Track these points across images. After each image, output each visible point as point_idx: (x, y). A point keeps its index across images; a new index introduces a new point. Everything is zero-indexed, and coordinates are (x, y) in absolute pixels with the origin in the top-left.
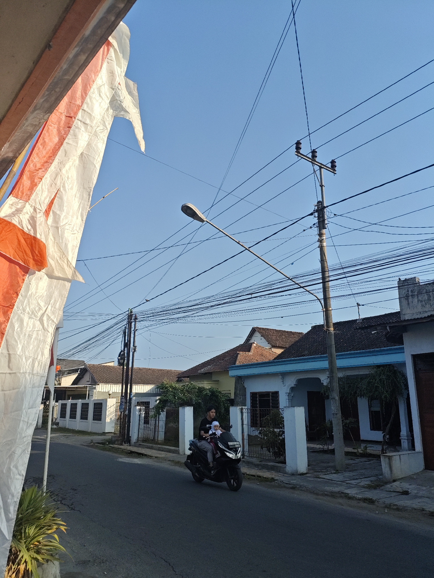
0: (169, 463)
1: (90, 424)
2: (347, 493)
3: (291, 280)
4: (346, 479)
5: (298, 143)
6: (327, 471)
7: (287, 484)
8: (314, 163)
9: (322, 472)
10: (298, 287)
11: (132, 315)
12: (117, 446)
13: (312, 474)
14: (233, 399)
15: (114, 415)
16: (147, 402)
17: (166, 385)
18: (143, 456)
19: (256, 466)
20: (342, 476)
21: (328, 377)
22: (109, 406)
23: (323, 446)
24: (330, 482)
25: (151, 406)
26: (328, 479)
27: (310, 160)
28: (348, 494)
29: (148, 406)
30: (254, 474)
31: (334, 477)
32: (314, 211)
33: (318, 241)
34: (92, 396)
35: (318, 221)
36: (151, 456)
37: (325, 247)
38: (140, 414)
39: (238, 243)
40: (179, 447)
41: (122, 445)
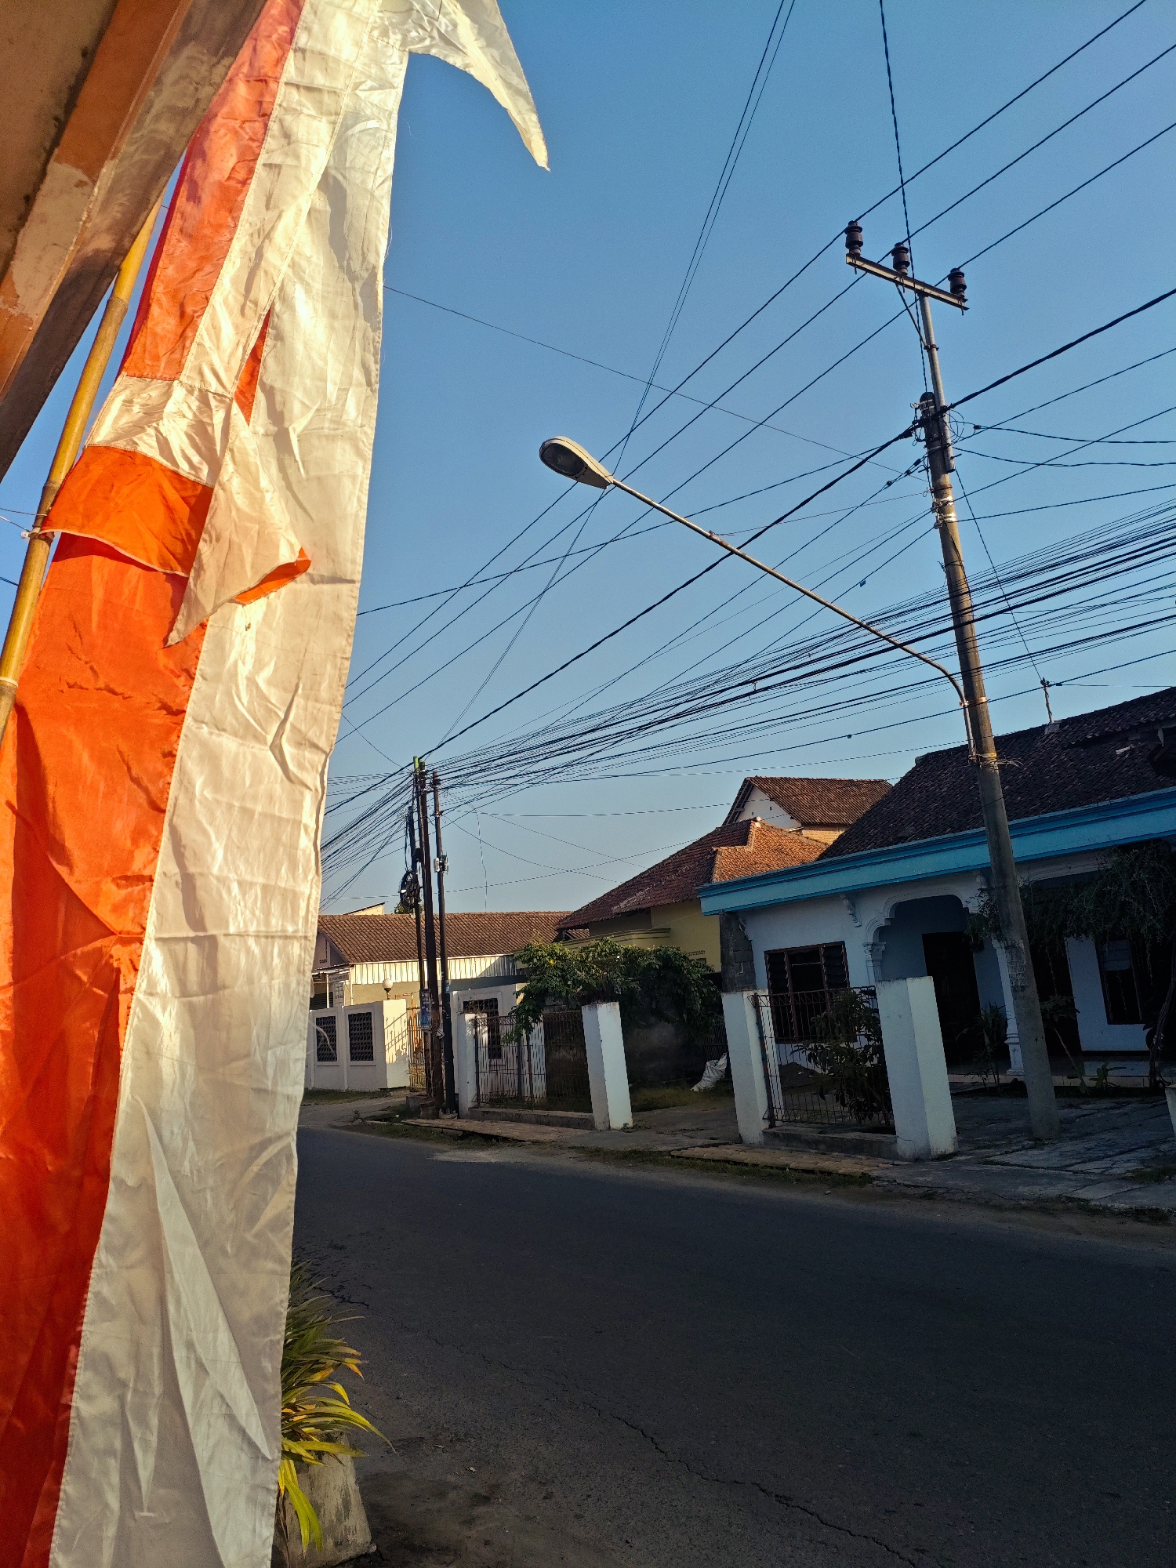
0: (574, 1154)
1: (346, 1072)
2: (1084, 1200)
3: (866, 627)
4: (1068, 1162)
5: (853, 230)
6: (1010, 1143)
7: (908, 1186)
8: (902, 284)
9: (996, 1146)
10: (886, 647)
11: (426, 773)
12: (425, 1121)
13: (970, 1154)
14: (718, 974)
15: (406, 1040)
16: (491, 1000)
17: (538, 951)
18: (498, 1141)
19: (811, 1144)
20: (1057, 1153)
21: (982, 890)
22: (390, 1021)
23: (984, 1076)
24: (1025, 1172)
25: (503, 1010)
26: (1019, 1166)
27: (892, 277)
28: (1088, 1201)
29: (493, 1010)
30: (812, 1167)
31: (1036, 1157)
32: (914, 423)
33: (933, 510)
34: (342, 997)
35: (929, 453)
36: (521, 1141)
37: (956, 525)
38: (476, 1032)
39: (710, 538)
40: (591, 1111)
41: (436, 1116)
